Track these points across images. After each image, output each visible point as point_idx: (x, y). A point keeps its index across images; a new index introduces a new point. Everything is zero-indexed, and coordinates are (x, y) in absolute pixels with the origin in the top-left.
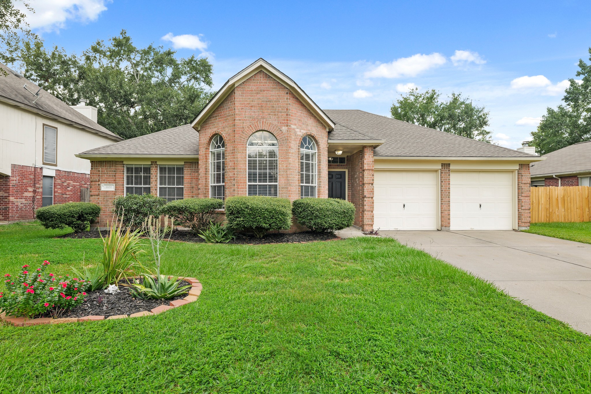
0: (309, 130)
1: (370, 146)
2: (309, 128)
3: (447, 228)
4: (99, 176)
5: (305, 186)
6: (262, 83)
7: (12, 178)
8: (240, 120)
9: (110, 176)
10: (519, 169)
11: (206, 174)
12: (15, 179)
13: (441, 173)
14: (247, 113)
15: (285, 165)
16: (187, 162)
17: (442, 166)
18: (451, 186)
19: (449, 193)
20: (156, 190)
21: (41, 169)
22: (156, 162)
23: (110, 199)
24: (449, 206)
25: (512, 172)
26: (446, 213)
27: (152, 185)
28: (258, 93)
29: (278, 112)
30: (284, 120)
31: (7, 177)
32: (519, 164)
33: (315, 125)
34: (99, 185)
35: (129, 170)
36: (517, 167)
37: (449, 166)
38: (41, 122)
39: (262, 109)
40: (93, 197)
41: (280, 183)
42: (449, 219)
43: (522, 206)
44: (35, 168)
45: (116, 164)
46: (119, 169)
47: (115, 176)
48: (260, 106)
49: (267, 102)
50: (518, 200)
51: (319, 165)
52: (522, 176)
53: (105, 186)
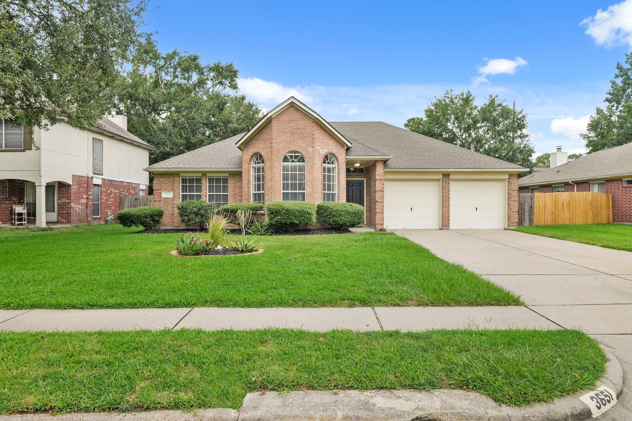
0: (330, 150)
1: (381, 161)
2: (330, 148)
3: (447, 227)
4: (160, 185)
5: (327, 193)
6: (293, 114)
7: (72, 187)
8: (276, 143)
9: (169, 185)
10: (509, 178)
11: (248, 184)
12: (74, 187)
13: (442, 182)
14: (281, 138)
15: (311, 178)
16: (231, 174)
17: (443, 176)
18: (451, 193)
19: (449, 198)
20: (206, 196)
21: (92, 178)
22: (206, 174)
23: (170, 204)
24: (449, 209)
25: (504, 180)
26: (446, 214)
27: (203, 193)
28: (290, 123)
29: (305, 137)
30: (310, 143)
31: (69, 186)
32: (509, 174)
33: (335, 145)
34: (160, 193)
35: (184, 181)
36: (507, 177)
37: (449, 176)
38: (92, 135)
39: (293, 135)
40: (156, 202)
41: (307, 191)
42: (449, 220)
43: (511, 209)
44: (88, 177)
45: (174, 176)
46: (176, 180)
47: (173, 185)
48: (291, 132)
49: (297, 129)
50: (508, 204)
51: (338, 176)
52: (511, 184)
53: (165, 194)
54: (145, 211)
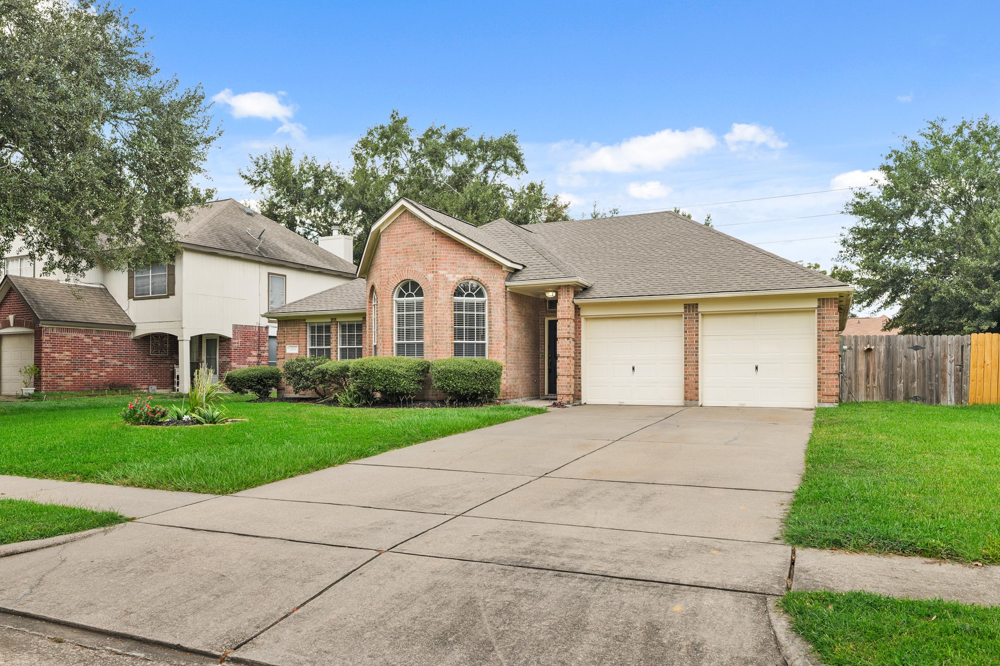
0: (470, 274)
1: (565, 286)
2: (470, 270)
3: (693, 402)
4: (284, 337)
6: (407, 224)
7: (233, 341)
8: (385, 269)
9: (294, 336)
10: (819, 307)
12: (236, 341)
13: (685, 319)
14: (392, 261)
15: (430, 320)
17: (685, 308)
19: (697, 348)
20: (336, 351)
21: (267, 328)
22: (335, 319)
24: (697, 369)
26: (694, 378)
27: (332, 346)
28: (403, 237)
29: (424, 257)
30: (430, 266)
31: (229, 339)
32: (819, 300)
33: (481, 265)
34: (284, 347)
35: (312, 329)
36: (814, 304)
37: (697, 307)
38: (265, 270)
39: (407, 255)
40: (280, 360)
42: (697, 389)
43: (823, 368)
44: (259, 327)
45: (300, 323)
46: (301, 329)
47: (298, 336)
48: (405, 251)
49: (412, 245)
50: (819, 358)
51: (490, 316)
52: (823, 318)
53: (290, 348)
54: (250, 373)
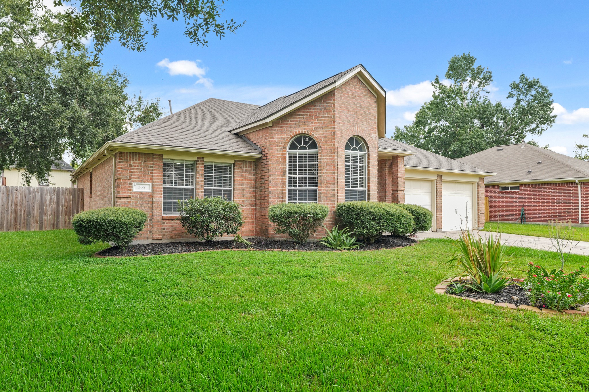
1: (402, 156)
3: (440, 230)
6: (356, 88)
8: (339, 123)
9: (145, 173)
10: (478, 181)
11: (283, 176)
13: (437, 183)
14: (345, 117)
16: (238, 161)
17: (438, 176)
18: (443, 194)
19: (442, 200)
20: (202, 192)
22: (203, 158)
23: (146, 202)
24: (442, 211)
25: (473, 183)
26: (440, 216)
27: (198, 186)
32: (478, 178)
34: (130, 184)
37: (442, 177)
39: (357, 115)
42: (442, 222)
43: (480, 211)
45: (153, 158)
46: (157, 165)
47: (152, 173)
49: (360, 107)
50: (478, 206)
52: (480, 185)
53: (138, 186)
